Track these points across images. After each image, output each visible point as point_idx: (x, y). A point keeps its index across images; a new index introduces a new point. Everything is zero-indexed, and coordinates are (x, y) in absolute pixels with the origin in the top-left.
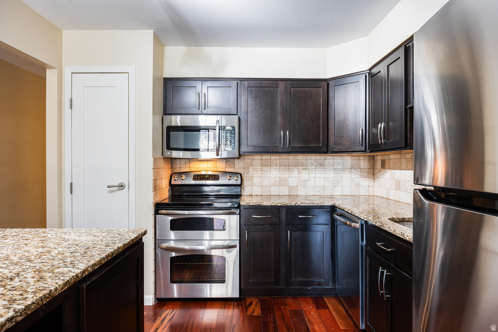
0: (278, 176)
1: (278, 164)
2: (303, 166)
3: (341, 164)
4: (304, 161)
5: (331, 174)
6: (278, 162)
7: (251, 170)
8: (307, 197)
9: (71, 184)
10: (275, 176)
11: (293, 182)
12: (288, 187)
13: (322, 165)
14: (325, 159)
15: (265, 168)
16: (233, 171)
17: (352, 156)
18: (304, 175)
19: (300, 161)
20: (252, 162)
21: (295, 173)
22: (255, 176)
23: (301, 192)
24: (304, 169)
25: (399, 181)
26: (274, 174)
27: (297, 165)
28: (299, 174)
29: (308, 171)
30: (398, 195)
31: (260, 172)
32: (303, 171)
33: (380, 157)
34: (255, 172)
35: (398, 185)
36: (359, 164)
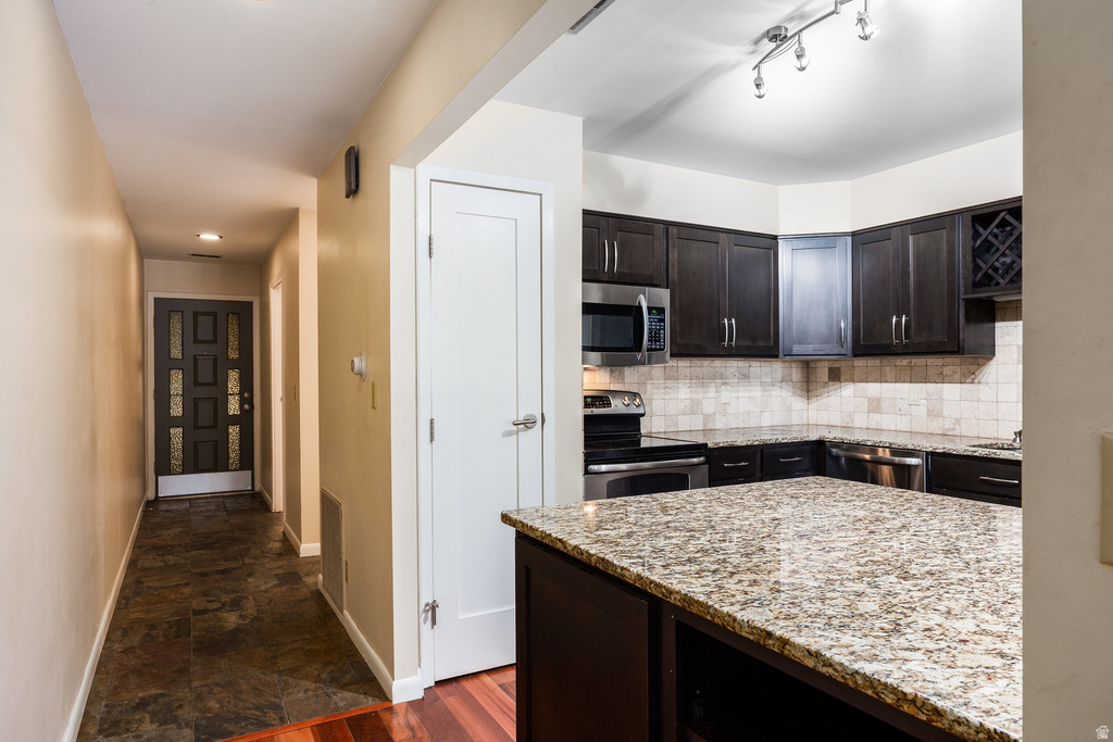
0: (688, 396)
1: (689, 376)
2: (722, 378)
3: (770, 376)
4: (723, 370)
5: (757, 392)
6: (688, 371)
7: (649, 387)
8: (728, 431)
9: (432, 421)
10: (684, 396)
11: (709, 407)
12: (702, 416)
13: (745, 377)
14: (748, 366)
15: (670, 383)
16: (622, 389)
17: (784, 362)
18: (726, 394)
19: (717, 368)
20: (650, 373)
21: (712, 391)
22: (655, 397)
23: (720, 424)
24: (724, 384)
25: (879, 400)
26: (683, 393)
27: (714, 377)
28: (717, 392)
29: (729, 387)
30: (876, 420)
31: (663, 391)
32: (723, 387)
33: (826, 364)
34: (655, 391)
35: (875, 406)
36: (791, 375)
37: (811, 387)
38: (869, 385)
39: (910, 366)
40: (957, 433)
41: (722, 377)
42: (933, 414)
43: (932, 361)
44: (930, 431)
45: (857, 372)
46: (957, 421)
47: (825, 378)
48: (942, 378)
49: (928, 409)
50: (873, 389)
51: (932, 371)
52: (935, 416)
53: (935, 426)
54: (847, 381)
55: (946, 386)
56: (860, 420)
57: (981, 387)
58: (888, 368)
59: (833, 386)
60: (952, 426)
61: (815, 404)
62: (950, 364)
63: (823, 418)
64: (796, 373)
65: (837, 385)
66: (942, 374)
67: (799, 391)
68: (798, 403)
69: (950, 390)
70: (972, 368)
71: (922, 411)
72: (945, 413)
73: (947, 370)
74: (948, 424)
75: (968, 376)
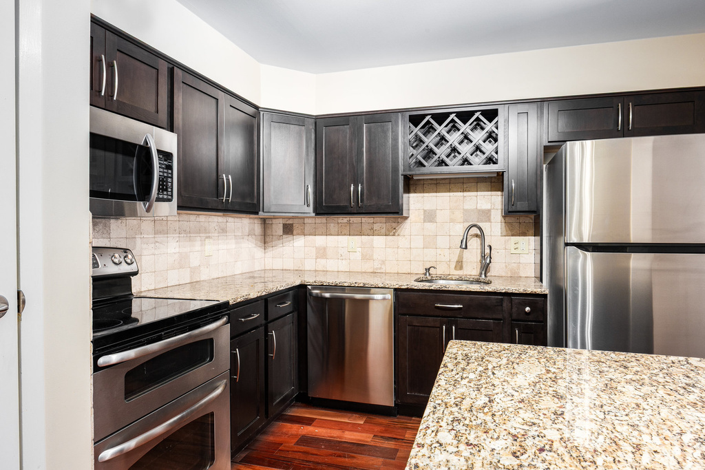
0: (177, 250)
1: (177, 231)
2: (206, 233)
4: (206, 225)
5: (232, 245)
7: (138, 241)
10: (173, 251)
11: (195, 260)
12: (189, 269)
13: (224, 231)
14: (227, 222)
15: (160, 238)
17: (250, 218)
18: (210, 247)
19: (202, 224)
20: (140, 226)
21: (197, 245)
22: (145, 252)
23: (204, 275)
24: (207, 237)
25: (325, 249)
26: (172, 247)
27: (199, 232)
28: (202, 245)
29: (211, 241)
30: (322, 264)
31: (153, 245)
32: (207, 241)
33: (281, 221)
34: (145, 246)
35: (322, 253)
36: (254, 230)
37: (267, 239)
38: (317, 237)
39: (349, 223)
40: (383, 271)
41: (206, 231)
42: (366, 258)
43: (366, 220)
44: (364, 271)
45: (307, 228)
46: (383, 262)
47: (280, 232)
48: (373, 233)
49: (362, 254)
50: (320, 240)
51: (365, 227)
52: (367, 259)
53: (368, 267)
54: (298, 234)
55: (376, 238)
56: (309, 265)
57: (400, 238)
58: (332, 225)
59: (287, 238)
60: (379, 266)
61: (271, 253)
62: (379, 222)
63: (278, 264)
64: (258, 228)
65: (290, 237)
66: (372, 229)
67: (259, 243)
68: (258, 252)
69: (379, 241)
70: (394, 225)
71: (358, 256)
72: (375, 257)
73: (376, 227)
74: (377, 265)
75: (391, 232)
